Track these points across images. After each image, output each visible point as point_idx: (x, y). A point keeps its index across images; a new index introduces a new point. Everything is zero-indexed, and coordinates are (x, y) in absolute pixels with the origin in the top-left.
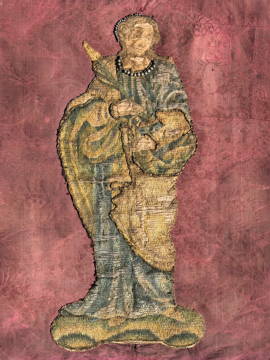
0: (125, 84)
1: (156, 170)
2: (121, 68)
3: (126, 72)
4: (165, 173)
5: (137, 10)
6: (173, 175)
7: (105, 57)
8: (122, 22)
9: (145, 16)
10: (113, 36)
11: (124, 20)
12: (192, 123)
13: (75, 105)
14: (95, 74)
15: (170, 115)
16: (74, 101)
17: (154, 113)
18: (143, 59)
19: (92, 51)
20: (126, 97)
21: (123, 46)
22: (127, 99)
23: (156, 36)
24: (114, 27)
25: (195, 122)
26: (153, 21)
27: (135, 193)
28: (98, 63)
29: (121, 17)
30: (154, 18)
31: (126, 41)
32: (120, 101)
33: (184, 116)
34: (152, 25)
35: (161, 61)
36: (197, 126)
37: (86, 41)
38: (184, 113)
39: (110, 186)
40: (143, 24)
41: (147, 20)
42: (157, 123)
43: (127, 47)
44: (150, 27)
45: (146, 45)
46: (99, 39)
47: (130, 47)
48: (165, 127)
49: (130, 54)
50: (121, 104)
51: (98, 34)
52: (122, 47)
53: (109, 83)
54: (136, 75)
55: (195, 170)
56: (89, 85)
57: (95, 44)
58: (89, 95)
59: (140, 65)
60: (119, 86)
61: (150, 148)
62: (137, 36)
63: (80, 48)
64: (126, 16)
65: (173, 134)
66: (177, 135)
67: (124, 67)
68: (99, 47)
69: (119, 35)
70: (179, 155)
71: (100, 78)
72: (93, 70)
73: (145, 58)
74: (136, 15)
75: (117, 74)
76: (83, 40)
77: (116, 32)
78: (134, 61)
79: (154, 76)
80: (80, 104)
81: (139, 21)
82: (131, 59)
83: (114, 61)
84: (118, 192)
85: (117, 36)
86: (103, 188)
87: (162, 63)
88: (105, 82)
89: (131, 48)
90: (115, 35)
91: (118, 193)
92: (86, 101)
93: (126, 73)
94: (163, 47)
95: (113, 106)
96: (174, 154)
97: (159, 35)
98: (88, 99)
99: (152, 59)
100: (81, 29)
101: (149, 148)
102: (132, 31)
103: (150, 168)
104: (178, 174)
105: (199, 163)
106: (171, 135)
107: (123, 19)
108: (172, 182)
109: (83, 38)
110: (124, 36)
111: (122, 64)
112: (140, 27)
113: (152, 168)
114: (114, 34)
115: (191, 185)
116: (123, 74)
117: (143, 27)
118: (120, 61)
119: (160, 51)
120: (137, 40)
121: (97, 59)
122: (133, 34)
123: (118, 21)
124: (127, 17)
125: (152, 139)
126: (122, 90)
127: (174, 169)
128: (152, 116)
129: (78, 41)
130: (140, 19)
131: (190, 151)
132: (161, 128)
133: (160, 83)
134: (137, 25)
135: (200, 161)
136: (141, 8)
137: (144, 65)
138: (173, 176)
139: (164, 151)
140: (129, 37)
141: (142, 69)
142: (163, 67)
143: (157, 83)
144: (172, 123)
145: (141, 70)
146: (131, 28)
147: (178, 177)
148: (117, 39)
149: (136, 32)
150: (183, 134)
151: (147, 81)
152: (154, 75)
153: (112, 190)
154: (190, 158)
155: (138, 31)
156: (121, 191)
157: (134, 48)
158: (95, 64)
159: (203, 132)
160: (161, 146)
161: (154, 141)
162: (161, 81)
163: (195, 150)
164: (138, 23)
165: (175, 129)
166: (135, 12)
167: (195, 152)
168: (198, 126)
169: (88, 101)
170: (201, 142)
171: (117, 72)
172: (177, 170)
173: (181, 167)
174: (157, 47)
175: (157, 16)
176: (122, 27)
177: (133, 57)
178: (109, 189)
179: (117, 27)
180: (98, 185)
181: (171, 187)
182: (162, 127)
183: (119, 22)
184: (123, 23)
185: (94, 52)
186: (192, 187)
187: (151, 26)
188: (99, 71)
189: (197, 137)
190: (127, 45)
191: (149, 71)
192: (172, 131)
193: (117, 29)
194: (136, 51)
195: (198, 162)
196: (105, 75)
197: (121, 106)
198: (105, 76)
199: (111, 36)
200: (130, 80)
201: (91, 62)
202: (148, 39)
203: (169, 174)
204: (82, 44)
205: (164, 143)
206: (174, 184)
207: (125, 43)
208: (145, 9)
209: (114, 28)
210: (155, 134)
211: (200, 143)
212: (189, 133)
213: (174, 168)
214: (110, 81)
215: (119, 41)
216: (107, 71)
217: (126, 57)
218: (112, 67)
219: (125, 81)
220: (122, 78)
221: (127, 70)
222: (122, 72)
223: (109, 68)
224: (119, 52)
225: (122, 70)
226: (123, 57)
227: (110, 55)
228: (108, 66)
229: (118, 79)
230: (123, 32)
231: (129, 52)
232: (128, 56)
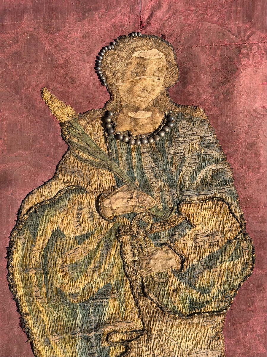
0: (121, 160)
1: (185, 307)
2: (112, 131)
3: (121, 138)
4: (201, 310)
5: (135, 26)
6: (215, 313)
7: (84, 113)
8: (109, 49)
9: (150, 37)
10: (96, 76)
11: (113, 47)
12: (244, 220)
13: (36, 203)
14: (68, 145)
15: (203, 207)
16: (34, 194)
17: (176, 207)
18: (150, 113)
19: (59, 105)
20: (124, 181)
21: (114, 92)
22: (126, 184)
23: (171, 71)
24: (96, 59)
25: (248, 217)
26: (165, 45)
27: (151, 349)
28: (71, 126)
29: (107, 41)
30: (166, 39)
31: (118, 84)
32: (114, 190)
33: (229, 208)
34: (163, 52)
35: (182, 114)
36: (252, 224)
37: (47, 88)
38: (228, 204)
39: (107, 339)
40: (146, 51)
41: (154, 42)
42: (181, 224)
43: (122, 94)
44: (160, 55)
45: (155, 88)
46: (70, 82)
47: (126, 93)
48: (197, 228)
49: (127, 106)
50: (117, 195)
51: (67, 74)
52: (111, 94)
53: (92, 159)
54: (139, 143)
55: (253, 302)
56: (58, 166)
57: (61, 92)
58: (59, 182)
59: (146, 124)
60: (111, 163)
61: (172, 267)
62: (137, 73)
63: (38, 101)
64: (116, 38)
65: (210, 241)
66: (218, 241)
67: (118, 130)
68: (71, 98)
69: (105, 75)
70: (224, 278)
71: (77, 151)
72: (63, 139)
73: (153, 111)
74: (133, 35)
75: (106, 143)
76: (41, 86)
77: (99, 68)
78: (135, 117)
79: (171, 143)
80: (45, 201)
81: (139, 47)
82: (130, 114)
83: (99, 120)
84: (120, 348)
85: (102, 75)
86: (94, 344)
87: (184, 119)
88: (86, 157)
89: (128, 96)
90: (99, 75)
91: (121, 351)
92: (54, 194)
93: (123, 140)
94: (186, 90)
95: (102, 199)
96: (215, 276)
97: (177, 70)
98: (59, 190)
99: (166, 113)
100: (37, 68)
101: (171, 269)
102: (127, 64)
103: (175, 304)
104: (225, 311)
105: (261, 289)
106: (208, 242)
107: (111, 44)
108: (215, 325)
109: (42, 82)
110: (114, 74)
111: (115, 124)
112: (142, 56)
113: (178, 302)
114: (96, 72)
115: (248, 329)
116: (117, 141)
117: (147, 57)
118: (109, 120)
119: (179, 97)
120: (137, 81)
121: (68, 119)
122: (130, 70)
123: (101, 48)
124: (118, 41)
125: (175, 251)
126: (117, 170)
127: (216, 303)
128: (173, 213)
129: (33, 89)
130: (140, 43)
131: (243, 270)
132: (189, 231)
133: (183, 154)
134: (136, 54)
135: (262, 285)
136: (142, 22)
137: (152, 125)
138: (215, 315)
139: (197, 271)
140: (123, 76)
141: (150, 132)
142: (186, 126)
143: (179, 153)
144: (208, 221)
145: (148, 133)
146: (125, 60)
147: (225, 316)
148: (102, 81)
149: (136, 66)
150: (228, 240)
151: (159, 151)
152: (172, 140)
153: (110, 347)
154: (244, 281)
155: (139, 65)
156: (127, 348)
157: (133, 95)
158: (67, 128)
159: (264, 233)
160: (191, 263)
161: (178, 254)
162: (184, 151)
163: (251, 266)
164: (138, 50)
165: (214, 231)
166: (131, 31)
167: (252, 269)
168: (254, 223)
169: (57, 194)
170: (261, 251)
171: (106, 139)
172: (222, 305)
173: (229, 298)
174: (175, 90)
175: (171, 35)
176: (109, 59)
177: (132, 112)
178: (105, 344)
179: (102, 60)
180: (86, 339)
181: (213, 336)
182: (190, 229)
183: (104, 51)
184: (112, 51)
185: (64, 107)
186: (250, 333)
187: (162, 54)
188: (74, 140)
189: (253, 243)
190: (121, 90)
191: (163, 134)
192: (208, 235)
193: (102, 63)
194: (138, 100)
195: (258, 287)
196: (85, 146)
197: (116, 199)
198: (86, 148)
199: (91, 75)
200: (129, 152)
201: (59, 125)
202: (157, 78)
203: (208, 312)
204: (40, 95)
205: (196, 256)
206: (217, 330)
207: (117, 87)
208: (148, 24)
209: (96, 61)
210: (179, 242)
211: (260, 253)
212: (238, 237)
213: (217, 300)
214: (94, 156)
215: (106, 84)
216: (88, 139)
217: (120, 112)
218: (96, 131)
219: (121, 153)
220: (115, 150)
221: (124, 134)
222: (115, 139)
223: (92, 133)
224: (106, 103)
225: (115, 136)
226: (115, 112)
227: (92, 109)
228: (90, 130)
229: (108, 152)
230: (113, 68)
231: (126, 102)
232: (124, 109)
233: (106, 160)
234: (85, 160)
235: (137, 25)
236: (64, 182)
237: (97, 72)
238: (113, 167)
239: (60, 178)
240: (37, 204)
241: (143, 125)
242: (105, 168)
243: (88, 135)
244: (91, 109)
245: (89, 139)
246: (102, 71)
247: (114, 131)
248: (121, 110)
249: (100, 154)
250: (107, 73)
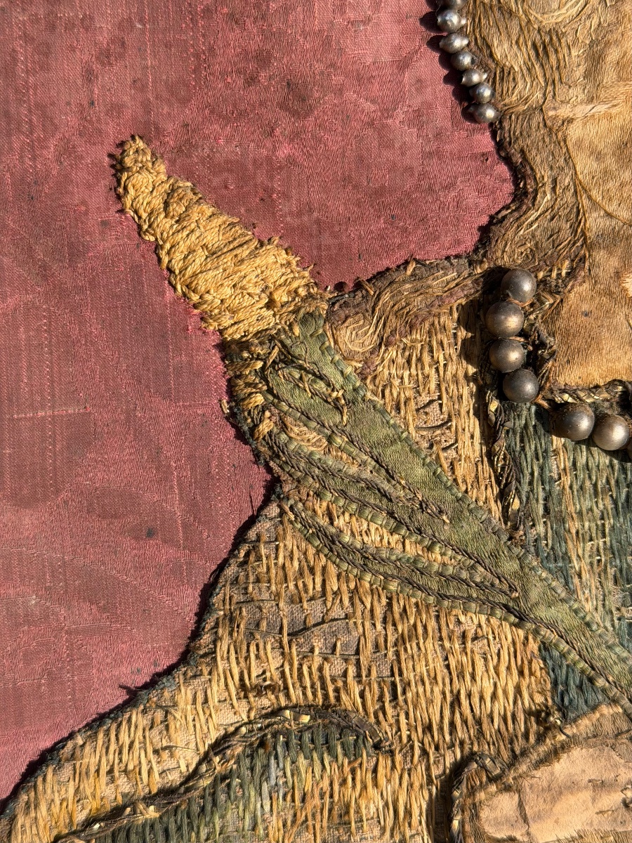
0: (581, 556)
2: (529, 388)
7: (358, 286)
10: (430, 65)
13: (80, 817)
14: (269, 470)
19: (213, 237)
21: (535, 159)
22: (614, 701)
28: (288, 358)
31: (564, 112)
32: (541, 738)
37: (148, 142)
43: (585, 165)
46: (283, 106)
50: (562, 768)
51: (263, 59)
53: (412, 550)
56: (208, 591)
57: (232, 166)
58: (216, 692)
60: (523, 573)
63: (93, 220)
67: (562, 381)
68: (286, 196)
71: (321, 507)
72: (240, 436)
75: (490, 455)
76: (112, 131)
77: (454, 19)
80: (130, 802)
83: (450, 324)
88: (373, 539)
90: (449, 58)
92: (186, 759)
93: (591, 441)
95: (472, 792)
98: (214, 735)
100: (87, 23)
109: (116, 109)
110: (542, 51)
111: (543, 345)
114: (434, 44)
116: (557, 442)
118: (513, 322)
121: (269, 320)
126: (559, 613)
129: (67, 150)
158: (262, 374)
169: (206, 758)
171: (490, 434)
185: (244, 252)
188: (305, 440)
190: (579, 143)
196: (366, 475)
198: (371, 486)
199: (403, 64)
201: (216, 356)
204: (107, 181)
207: (555, 131)
214: (420, 531)
215: (490, 113)
216: (382, 433)
217: (572, 274)
218: (433, 385)
219: (580, 513)
220: (541, 495)
221: (595, 406)
222: (541, 431)
223: (407, 400)
224: (491, 223)
225: (540, 413)
226: (541, 275)
227: (407, 263)
228: (396, 382)
229: (505, 509)
231: (609, 215)
232: (600, 255)
233: (495, 555)
234: (366, 559)
236: (243, 685)
237: (438, 39)
238: (534, 594)
239: (221, 665)
240: (89, 823)
242: (489, 606)
243: (383, 412)
244: (400, 257)
245: (391, 432)
246: (467, 36)
247: (541, 388)
248: (583, 259)
249: (456, 519)
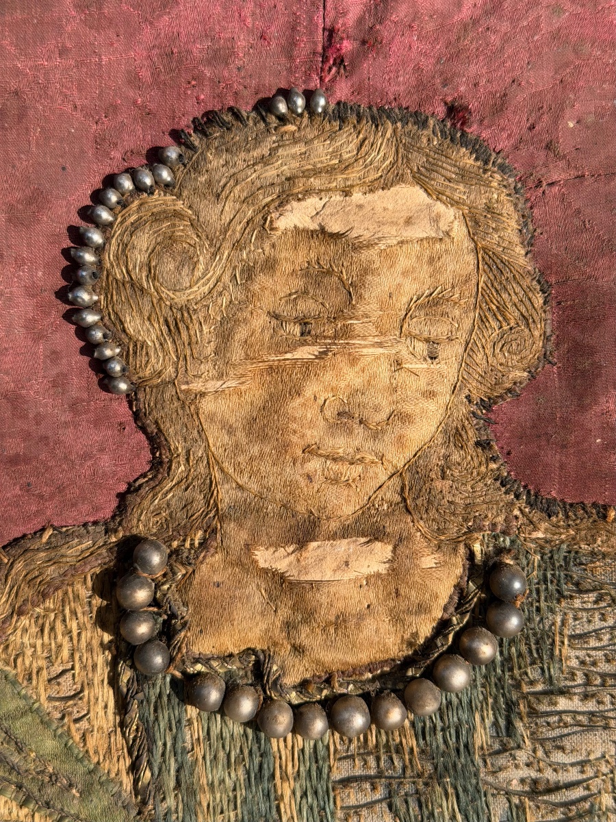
2: (158, 660)
3: (214, 696)
5: (291, 58)
8: (139, 188)
9: (379, 116)
10: (67, 338)
11: (166, 175)
18: (383, 551)
21: (170, 430)
23: (502, 309)
24: (67, 243)
26: (469, 161)
29: (129, 142)
30: (473, 130)
31: (197, 386)
34: (455, 203)
35: (573, 557)
40: (357, 196)
41: (404, 149)
44: (436, 220)
45: (408, 408)
47: (241, 436)
49: (250, 510)
52: (156, 441)
54: (319, 725)
59: (361, 617)
62: (303, 322)
64: (185, 122)
67: (196, 650)
69: (117, 330)
73: (400, 541)
74: (282, 107)
75: (122, 725)
77: (85, 296)
78: (293, 575)
79: (509, 724)
81: (316, 172)
82: (264, 557)
83: (84, 592)
85: (98, 335)
87: (587, 585)
88: (2, 813)
89: (255, 450)
90: (83, 332)
93: (223, 710)
94: (591, 418)
97: (539, 300)
99: (477, 548)
102: (249, 273)
107: (155, 157)
110: (174, 327)
111: (173, 616)
112: (334, 227)
114: (68, 316)
116: (192, 711)
117: (362, 231)
118: (142, 595)
119: (552, 458)
120: (307, 365)
122: (267, 302)
123: (97, 182)
124: (195, 139)
130: (322, 152)
133: (579, 792)
134: (297, 216)
136: (331, 32)
137: (397, 619)
140: (225, 337)
141: (381, 656)
143: (557, 788)
145: (370, 667)
146: (238, 246)
148: (101, 368)
149: (298, 283)
151: (438, 776)
152: (511, 706)
155: (317, 275)
157: (285, 447)
164: (308, 193)
166: (272, 82)
171: (122, 706)
174: (523, 413)
175: (500, 106)
176: (143, 242)
177: (277, 546)
179: (99, 250)
183: (113, 197)
184: (159, 200)
187: (449, 214)
190: (212, 417)
191: (459, 677)
193: (100, 263)
194: (309, 478)
202: (421, 347)
207: (188, 403)
208: (369, 42)
209: (66, 253)
214: (48, 805)
215: (123, 386)
217: (204, 544)
218: (65, 653)
219: (211, 786)
220: (173, 766)
221: (229, 675)
222: (175, 700)
223: (39, 670)
224: (128, 491)
225: (174, 681)
226: (175, 544)
227: (43, 530)
228: (29, 652)
229: (136, 781)
230: (165, 293)
231: (240, 487)
232: (231, 527)
235: (303, 50)
237: (73, 313)
241: (340, 622)
243: (14, 683)
244: (36, 524)
245: (22, 703)
246: (100, 311)
247: (171, 660)
248: (214, 531)
249: (86, 793)
250: (133, 324)
